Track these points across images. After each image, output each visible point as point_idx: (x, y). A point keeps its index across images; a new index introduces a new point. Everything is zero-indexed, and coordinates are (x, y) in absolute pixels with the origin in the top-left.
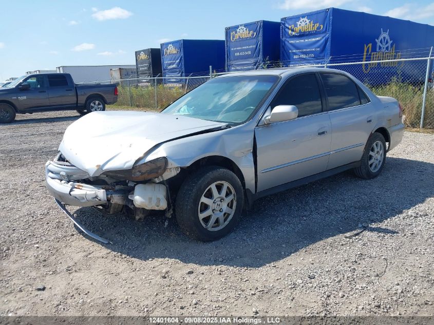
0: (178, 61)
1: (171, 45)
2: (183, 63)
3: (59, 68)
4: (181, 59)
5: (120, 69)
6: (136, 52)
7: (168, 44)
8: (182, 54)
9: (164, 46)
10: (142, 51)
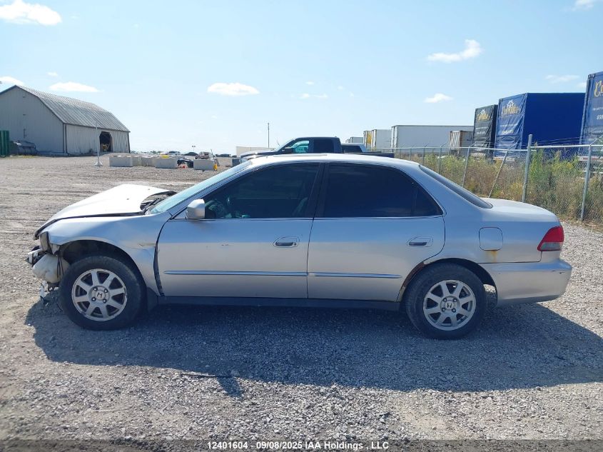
0: (517, 124)
1: (511, 101)
2: (522, 128)
3: (394, 127)
4: (520, 122)
5: (461, 131)
6: (477, 110)
7: (508, 99)
8: (523, 115)
9: (503, 103)
10: (483, 108)
